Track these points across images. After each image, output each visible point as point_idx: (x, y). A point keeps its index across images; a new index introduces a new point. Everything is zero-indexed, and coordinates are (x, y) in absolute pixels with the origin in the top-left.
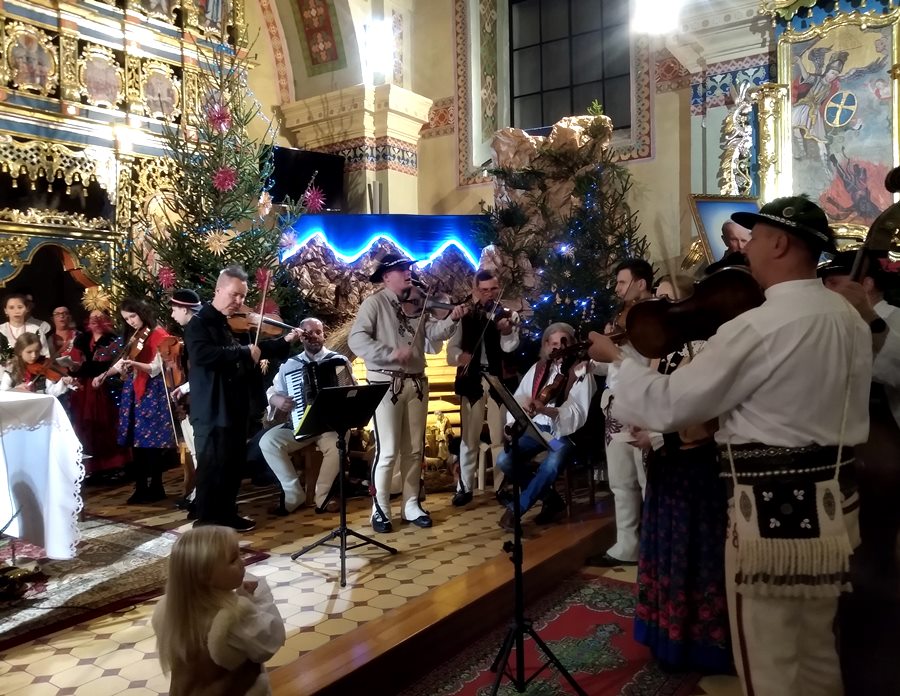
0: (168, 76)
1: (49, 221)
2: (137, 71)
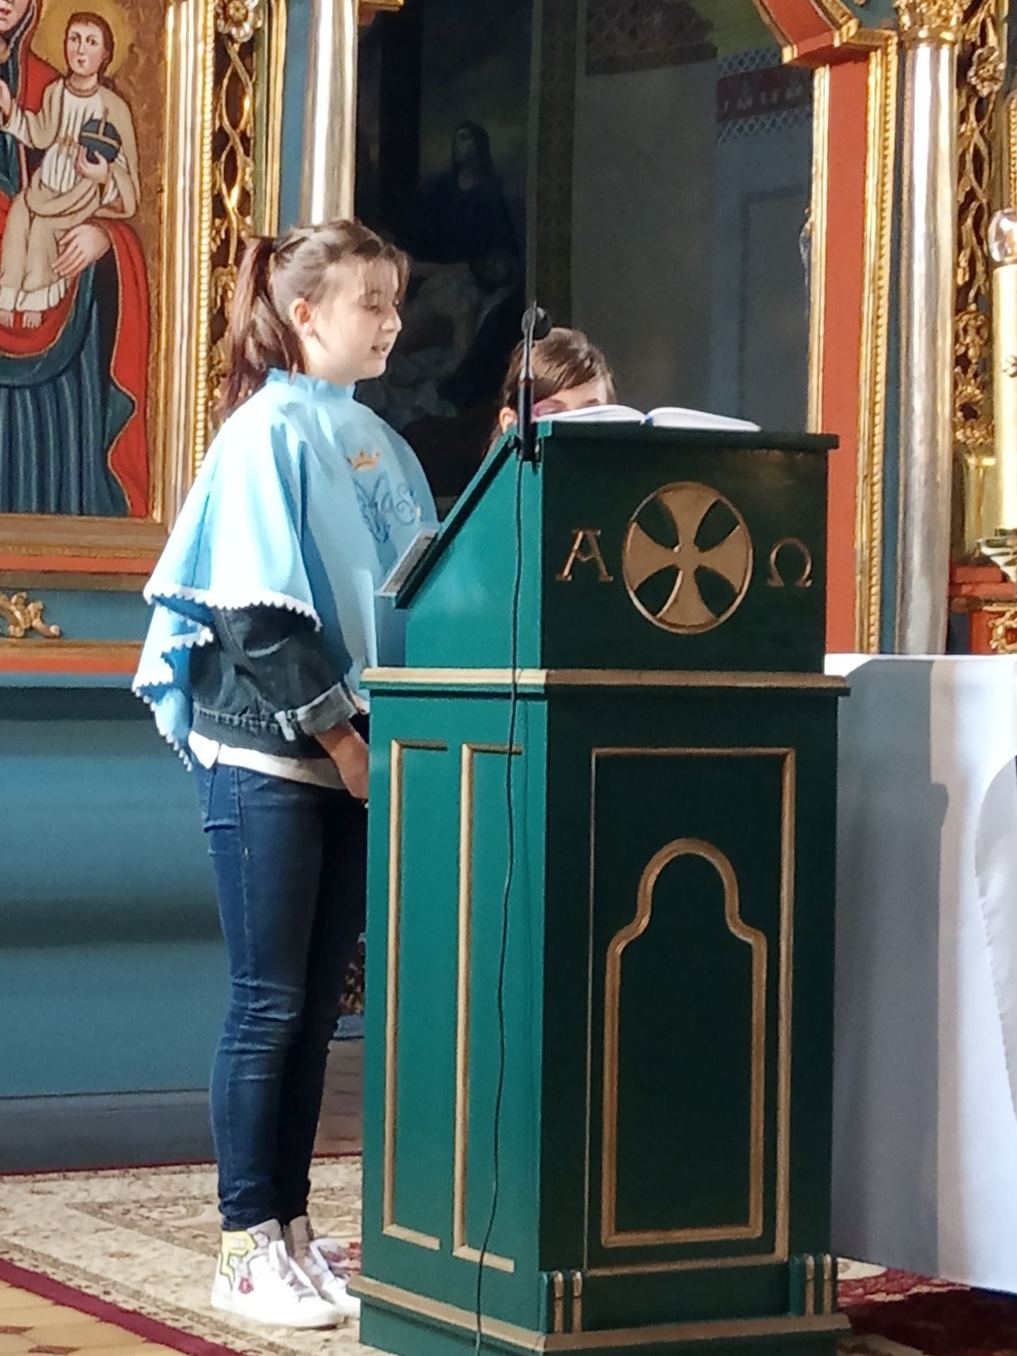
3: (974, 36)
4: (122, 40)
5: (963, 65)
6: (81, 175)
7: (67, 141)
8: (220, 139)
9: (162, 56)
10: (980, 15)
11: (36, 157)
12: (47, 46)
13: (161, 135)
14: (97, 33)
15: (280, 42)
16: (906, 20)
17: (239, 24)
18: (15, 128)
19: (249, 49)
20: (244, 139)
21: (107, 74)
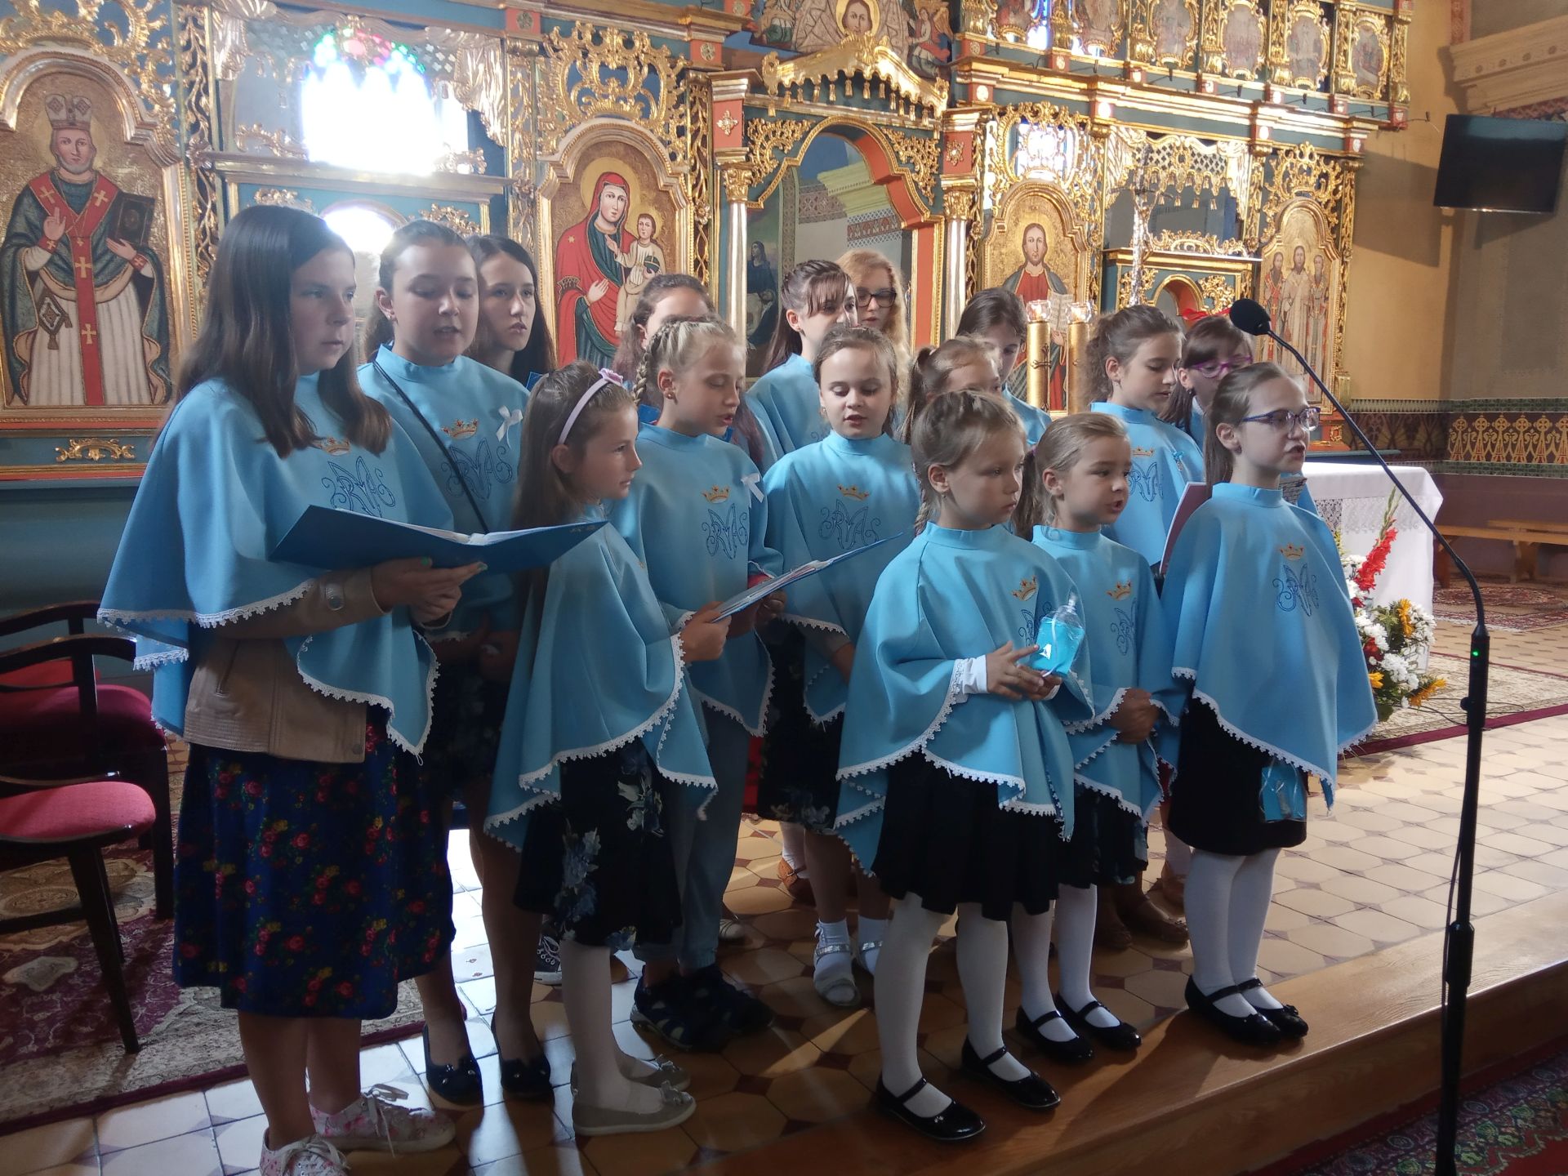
0: (1316, 19)
1: (1182, 245)
2: (1283, 16)
3: (971, 217)
4: (659, 225)
5: (968, 228)
6: (645, 278)
7: (640, 265)
8: (697, 262)
9: (674, 230)
10: (974, 209)
11: (628, 271)
12: (631, 227)
13: (674, 261)
14: (649, 221)
15: (718, 224)
16: (948, 211)
17: (702, 217)
18: (619, 260)
19: (706, 227)
20: (705, 262)
21: (654, 237)
